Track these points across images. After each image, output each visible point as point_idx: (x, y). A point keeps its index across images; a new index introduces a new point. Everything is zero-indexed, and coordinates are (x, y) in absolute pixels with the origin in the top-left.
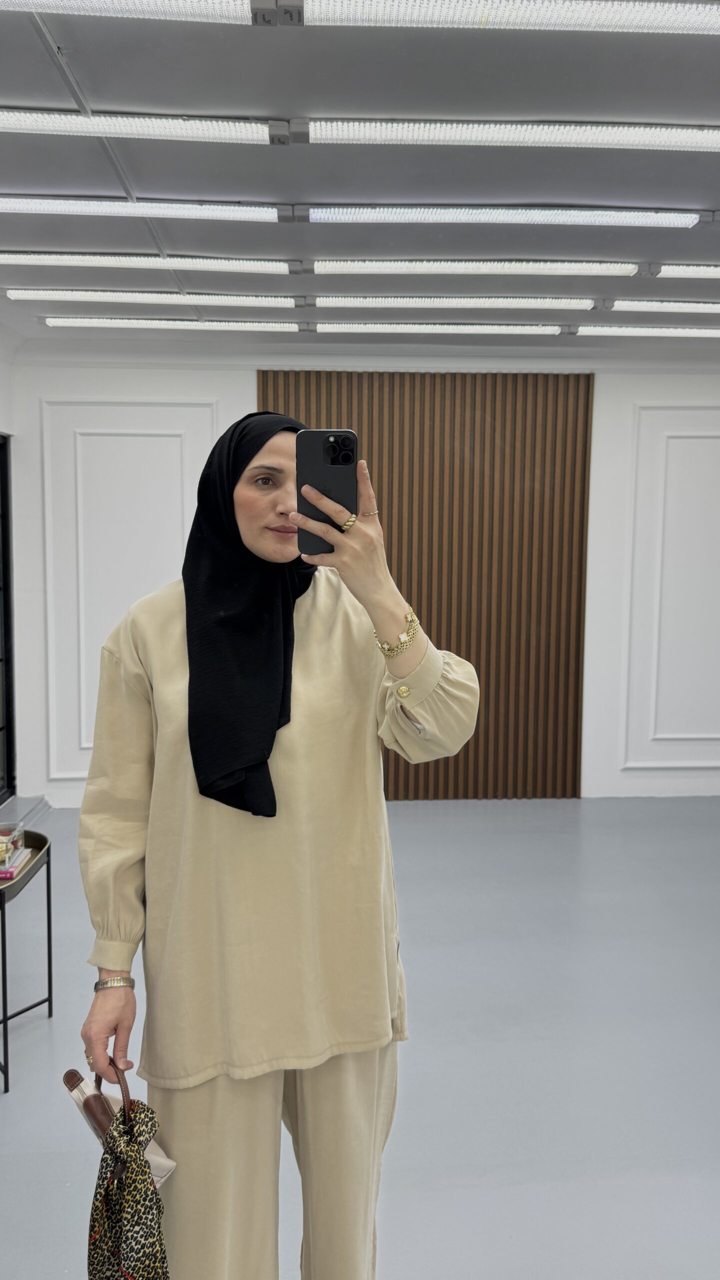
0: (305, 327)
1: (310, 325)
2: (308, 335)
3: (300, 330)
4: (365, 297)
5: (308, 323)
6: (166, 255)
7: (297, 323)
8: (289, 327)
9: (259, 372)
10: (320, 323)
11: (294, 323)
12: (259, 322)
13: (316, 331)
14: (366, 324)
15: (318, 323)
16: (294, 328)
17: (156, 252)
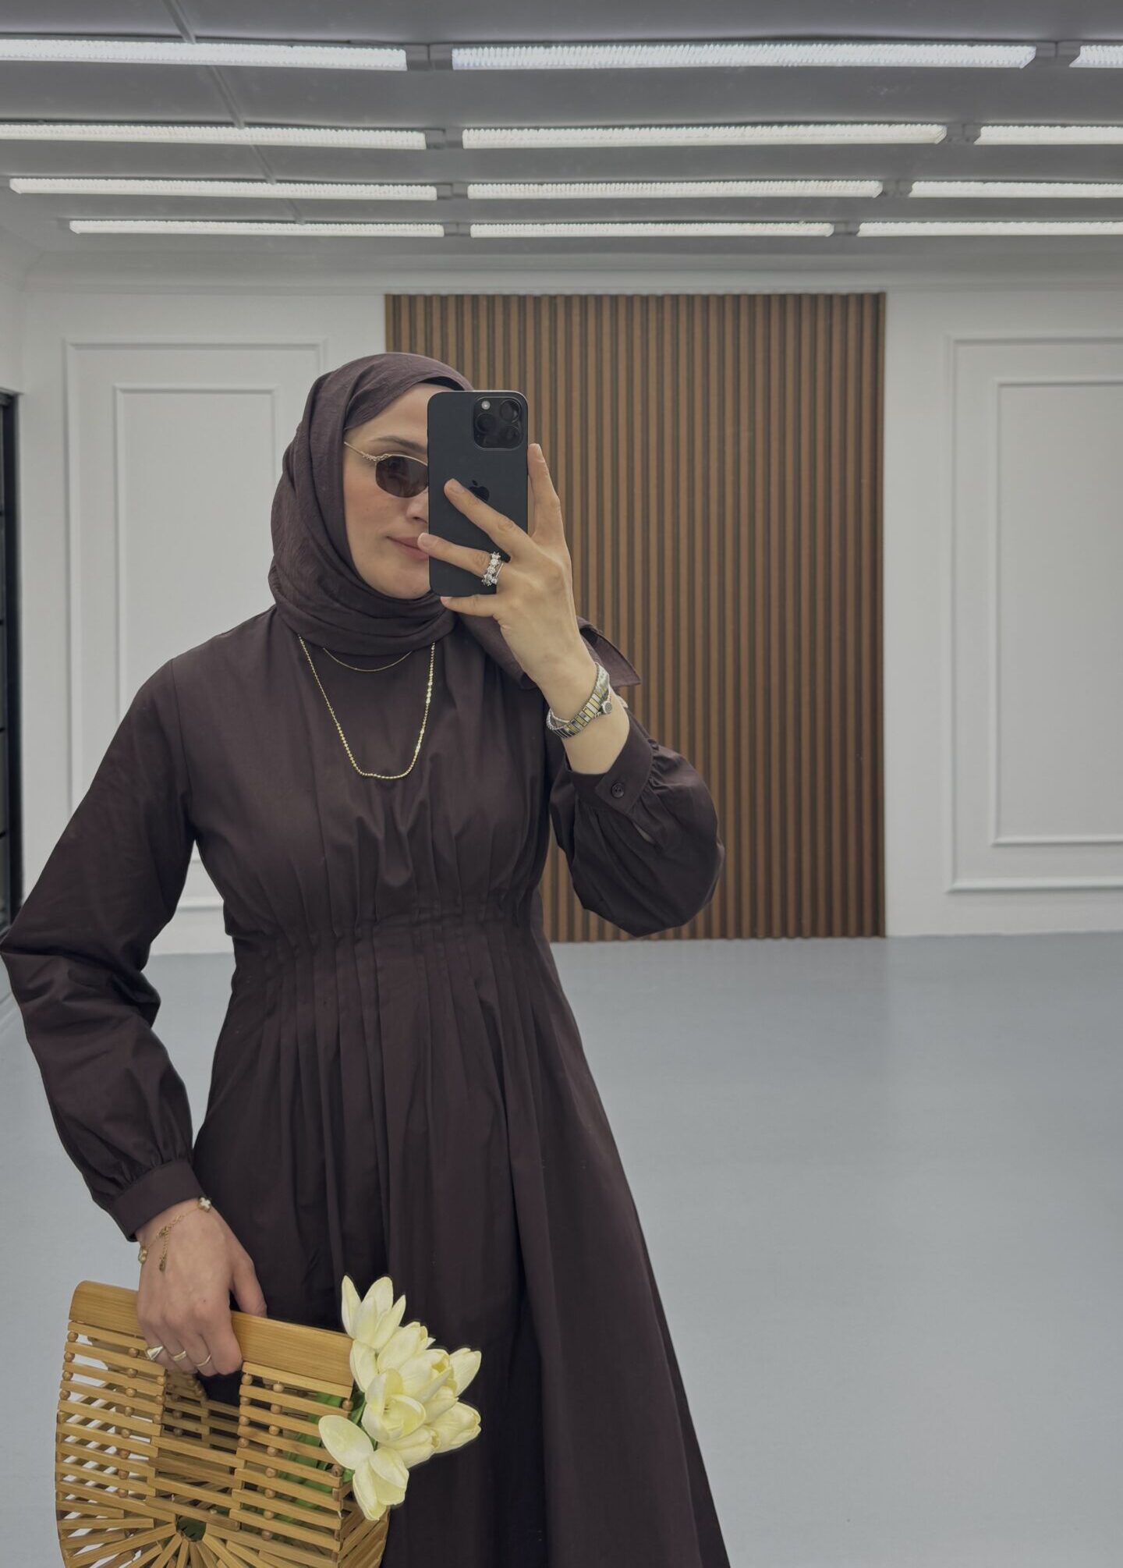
0: (453, 229)
1: (461, 226)
2: (457, 242)
3: (446, 235)
4: (541, 184)
5: (458, 224)
6: (243, 125)
7: (442, 223)
8: (430, 230)
9: (387, 296)
10: (476, 224)
11: (438, 224)
13: (469, 235)
14: (544, 224)
15: (472, 224)
16: (437, 231)
17: (229, 119)
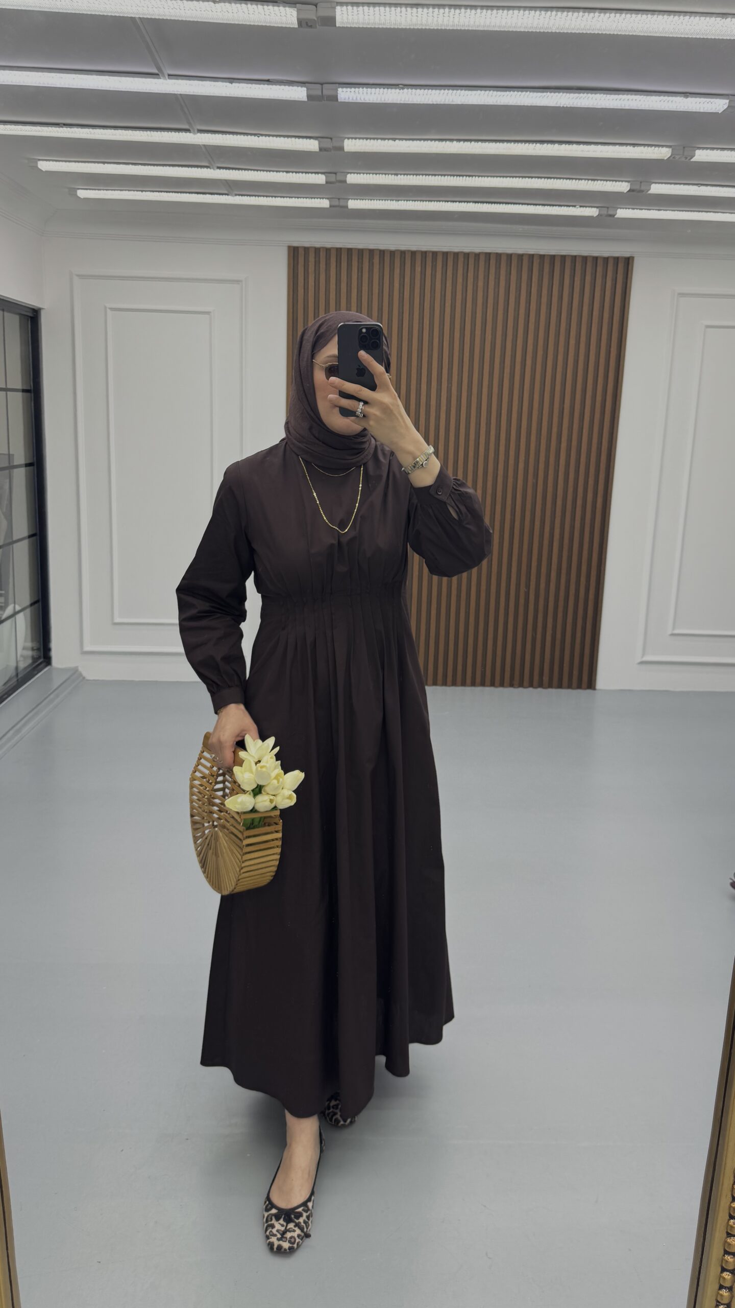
0: (336, 203)
1: (341, 200)
2: (339, 211)
3: (331, 206)
4: (397, 175)
5: (339, 199)
6: (196, 131)
7: (328, 198)
8: (320, 203)
9: (289, 247)
10: (352, 199)
11: (326, 198)
12: (290, 197)
13: (347, 207)
14: (398, 201)
15: (349, 199)
16: (325, 203)
17: (187, 127)
